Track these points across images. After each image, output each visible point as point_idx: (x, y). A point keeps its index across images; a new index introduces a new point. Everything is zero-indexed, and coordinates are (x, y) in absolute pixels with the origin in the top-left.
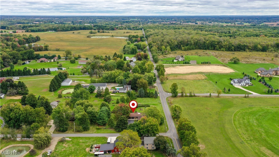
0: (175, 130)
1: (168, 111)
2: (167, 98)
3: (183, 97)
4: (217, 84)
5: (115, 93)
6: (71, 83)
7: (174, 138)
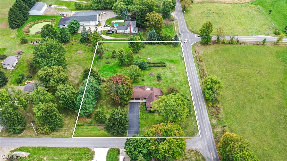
0: (210, 132)
1: (196, 78)
2: (193, 46)
3: (219, 45)
4: (271, 13)
5: (111, 34)
6: (46, 11)
7: (209, 154)
